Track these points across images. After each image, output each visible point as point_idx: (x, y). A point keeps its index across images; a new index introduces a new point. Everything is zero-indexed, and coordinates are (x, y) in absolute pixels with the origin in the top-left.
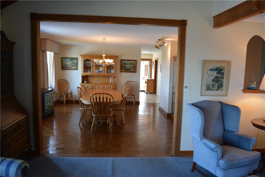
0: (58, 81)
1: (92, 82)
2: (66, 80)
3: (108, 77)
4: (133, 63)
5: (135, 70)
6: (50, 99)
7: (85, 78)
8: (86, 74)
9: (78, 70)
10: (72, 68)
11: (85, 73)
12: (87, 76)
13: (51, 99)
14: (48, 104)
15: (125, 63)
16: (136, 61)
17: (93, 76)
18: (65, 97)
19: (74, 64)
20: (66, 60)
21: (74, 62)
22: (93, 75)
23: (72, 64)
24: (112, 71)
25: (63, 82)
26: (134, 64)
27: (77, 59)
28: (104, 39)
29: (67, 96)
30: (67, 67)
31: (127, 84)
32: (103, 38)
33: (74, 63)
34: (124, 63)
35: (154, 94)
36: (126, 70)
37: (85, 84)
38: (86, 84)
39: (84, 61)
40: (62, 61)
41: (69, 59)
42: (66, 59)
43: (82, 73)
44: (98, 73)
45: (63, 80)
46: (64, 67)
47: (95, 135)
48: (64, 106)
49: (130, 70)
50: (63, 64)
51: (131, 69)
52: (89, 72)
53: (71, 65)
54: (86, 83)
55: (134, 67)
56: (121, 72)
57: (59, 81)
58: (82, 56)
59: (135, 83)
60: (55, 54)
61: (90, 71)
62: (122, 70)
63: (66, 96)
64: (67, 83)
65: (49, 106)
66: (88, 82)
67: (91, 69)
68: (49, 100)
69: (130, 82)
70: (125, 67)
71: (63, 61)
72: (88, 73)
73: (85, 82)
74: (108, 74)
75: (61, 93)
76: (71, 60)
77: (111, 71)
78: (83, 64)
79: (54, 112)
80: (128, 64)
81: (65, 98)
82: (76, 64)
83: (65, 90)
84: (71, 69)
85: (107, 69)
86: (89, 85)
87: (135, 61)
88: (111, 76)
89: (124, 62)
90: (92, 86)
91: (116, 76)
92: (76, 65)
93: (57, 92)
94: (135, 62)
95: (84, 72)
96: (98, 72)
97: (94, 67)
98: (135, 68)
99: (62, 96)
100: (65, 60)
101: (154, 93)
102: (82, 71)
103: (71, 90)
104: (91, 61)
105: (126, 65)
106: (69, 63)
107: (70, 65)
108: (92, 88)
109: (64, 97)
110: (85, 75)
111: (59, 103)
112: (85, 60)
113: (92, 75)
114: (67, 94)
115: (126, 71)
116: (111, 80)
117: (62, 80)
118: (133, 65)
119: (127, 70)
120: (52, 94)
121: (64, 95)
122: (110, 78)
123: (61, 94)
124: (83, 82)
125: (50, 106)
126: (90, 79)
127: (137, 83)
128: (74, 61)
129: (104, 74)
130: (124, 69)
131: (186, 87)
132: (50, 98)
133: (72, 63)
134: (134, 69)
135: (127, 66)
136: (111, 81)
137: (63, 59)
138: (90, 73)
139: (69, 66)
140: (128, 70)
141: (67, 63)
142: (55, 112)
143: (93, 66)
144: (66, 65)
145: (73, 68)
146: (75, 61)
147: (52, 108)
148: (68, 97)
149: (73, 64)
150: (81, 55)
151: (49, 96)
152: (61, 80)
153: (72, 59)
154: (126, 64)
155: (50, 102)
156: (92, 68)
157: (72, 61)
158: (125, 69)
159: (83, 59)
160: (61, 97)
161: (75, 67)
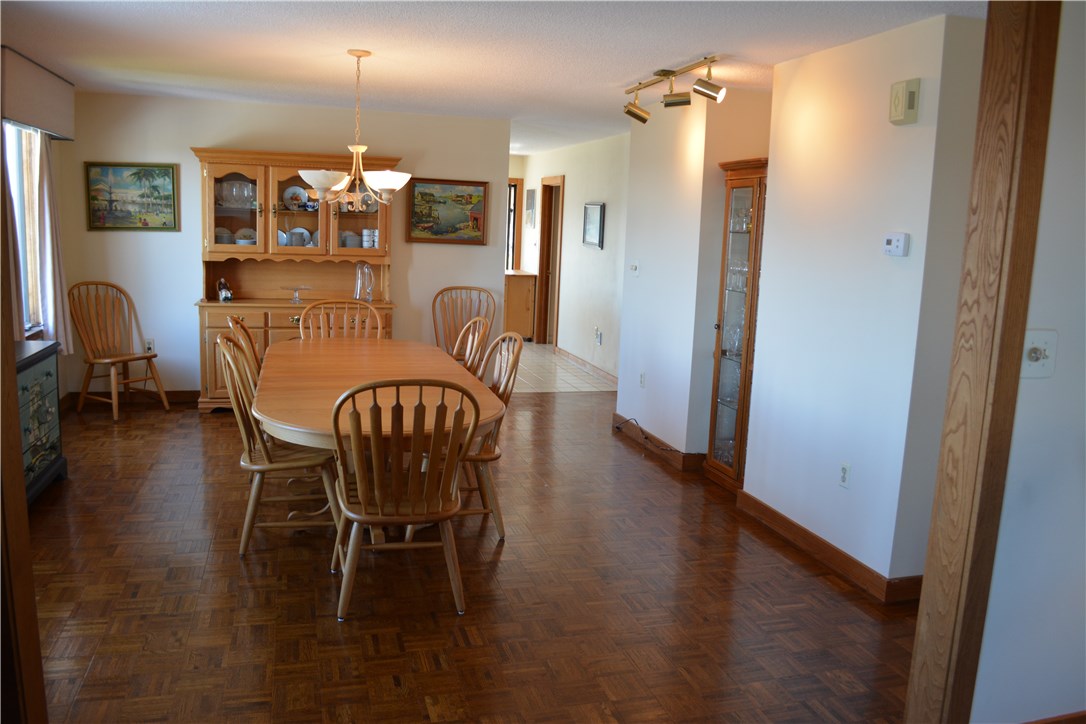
0: (70, 293)
1: (260, 294)
2: (113, 286)
3: (347, 266)
4: (471, 196)
5: (478, 234)
6: (40, 406)
7: (220, 277)
8: (225, 252)
9: (179, 230)
10: (149, 220)
11: (221, 247)
12: (232, 263)
13: (47, 405)
14: (31, 439)
15: (429, 198)
16: (484, 184)
17: (266, 261)
18: (119, 374)
19: (158, 201)
20: (111, 178)
21: (155, 188)
22: (266, 256)
23: (148, 197)
24: (365, 238)
25: (97, 297)
26: (474, 200)
27: (171, 171)
28: (360, 54)
29: (125, 372)
30: (120, 215)
31: (443, 300)
32: (351, 52)
33: (156, 194)
34: (423, 195)
35: (538, 342)
36: (436, 233)
37: (222, 304)
38: (229, 304)
39: (218, 181)
40: (88, 183)
41: (127, 173)
42: (111, 170)
43: (204, 248)
44: (291, 249)
45: (97, 284)
46: (100, 213)
47: (375, 637)
48: (116, 429)
49: (452, 232)
50: (95, 198)
51: (462, 225)
52: (242, 243)
53: (142, 205)
54: (226, 299)
55: (476, 219)
56: (410, 239)
57: (76, 292)
58: (204, 154)
59: (484, 296)
60: (49, 140)
61: (245, 237)
62: (417, 233)
63: (121, 371)
64: (120, 301)
65: (35, 449)
66: (238, 297)
67: (253, 227)
68: (35, 411)
69: (454, 292)
70: (430, 215)
71: (98, 181)
72: (241, 248)
73: (224, 294)
74: (343, 251)
75: (91, 357)
76: (140, 179)
77: (361, 235)
78: (213, 201)
79: (66, 473)
80: (445, 203)
81: (118, 383)
82: (167, 198)
83: (110, 340)
84: (140, 225)
85: (341, 228)
86: (251, 314)
87: (482, 188)
88: (363, 263)
89: (427, 191)
90: (266, 315)
91: (387, 261)
92: (167, 206)
93: (72, 352)
94: (482, 194)
95: (218, 240)
96: (290, 244)
97: (271, 215)
98: (481, 222)
99: (97, 371)
100: (107, 175)
101: (538, 338)
102: (204, 237)
103: (148, 335)
104: (254, 182)
105: (433, 208)
106: (129, 194)
107: (133, 202)
108: (262, 325)
109: (109, 375)
110: (222, 258)
111: (80, 408)
112: (219, 176)
113: (259, 258)
114: (125, 364)
115: (434, 237)
116: (360, 284)
117: (92, 283)
118: (470, 207)
119: (441, 234)
120: (48, 374)
121: (113, 371)
122: (355, 275)
123: (92, 365)
124: (211, 295)
125: (43, 445)
126: (249, 281)
127: (490, 300)
128: (159, 182)
129: (327, 251)
130: (425, 228)
131: (1035, 350)
132: (43, 398)
133: (148, 191)
134: (477, 227)
135: (443, 213)
136: (363, 287)
137: (94, 171)
138: (252, 248)
139: (131, 208)
140: (447, 232)
141: (118, 194)
142: (70, 477)
143: (264, 211)
144: (111, 202)
145: (153, 219)
146: (164, 183)
147: (54, 456)
148: (132, 377)
149: (151, 200)
150: (197, 151)
151: (37, 389)
152: (87, 284)
153: (145, 171)
154: (435, 202)
155: (40, 423)
156: (259, 221)
157: (147, 183)
158: (430, 229)
159: (209, 172)
160: (90, 375)
161: (166, 216)
